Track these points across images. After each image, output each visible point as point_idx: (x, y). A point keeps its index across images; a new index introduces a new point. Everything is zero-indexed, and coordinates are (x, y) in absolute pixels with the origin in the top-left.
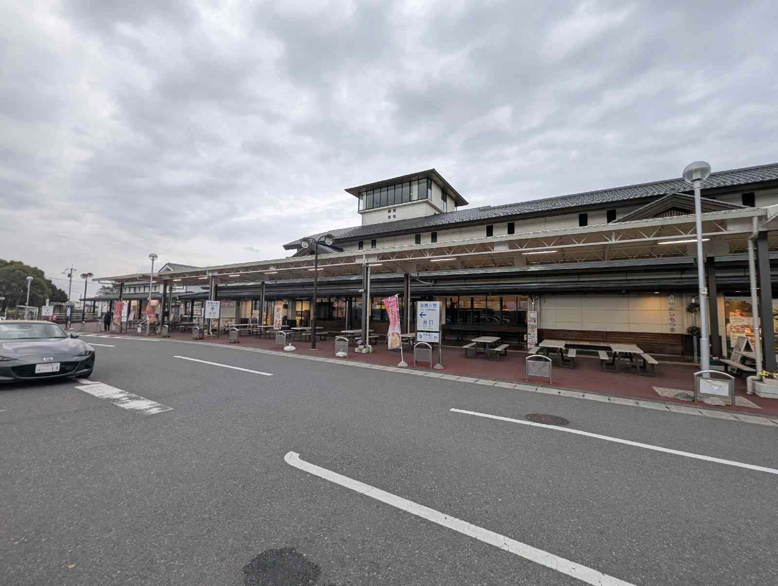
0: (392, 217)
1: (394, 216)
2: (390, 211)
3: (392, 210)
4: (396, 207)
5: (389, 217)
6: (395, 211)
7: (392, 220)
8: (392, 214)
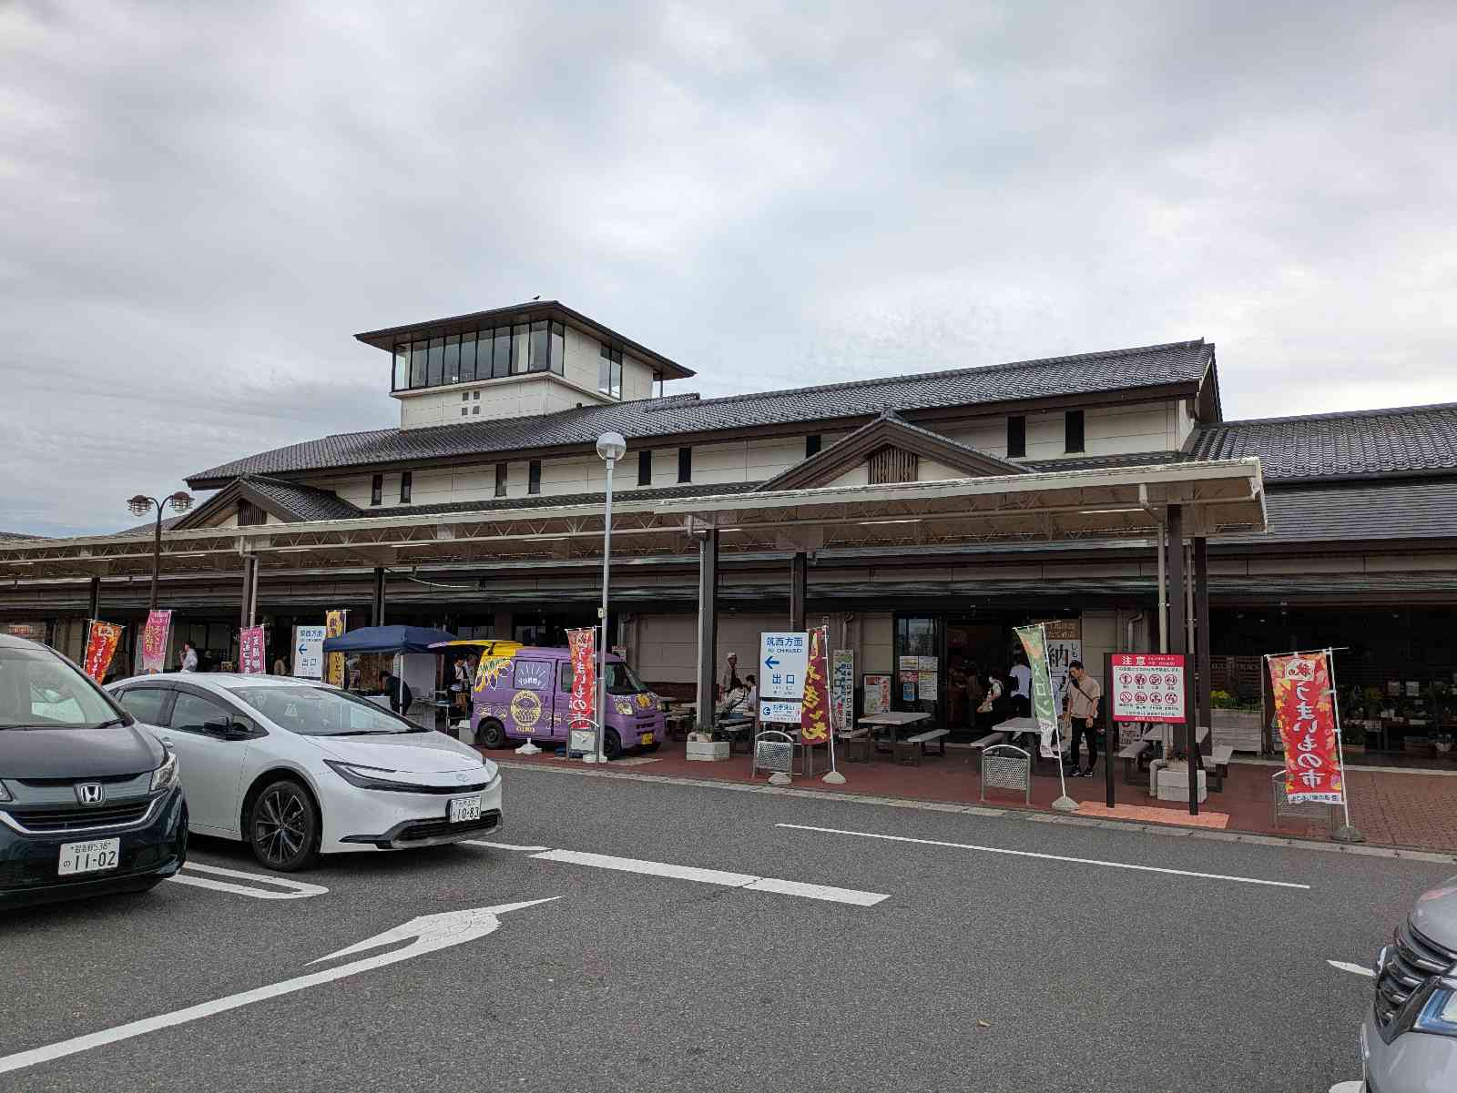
0: (470, 411)
1: (476, 410)
2: (466, 397)
3: (471, 396)
4: (481, 387)
5: (464, 411)
6: (477, 396)
7: (471, 418)
8: (471, 403)
